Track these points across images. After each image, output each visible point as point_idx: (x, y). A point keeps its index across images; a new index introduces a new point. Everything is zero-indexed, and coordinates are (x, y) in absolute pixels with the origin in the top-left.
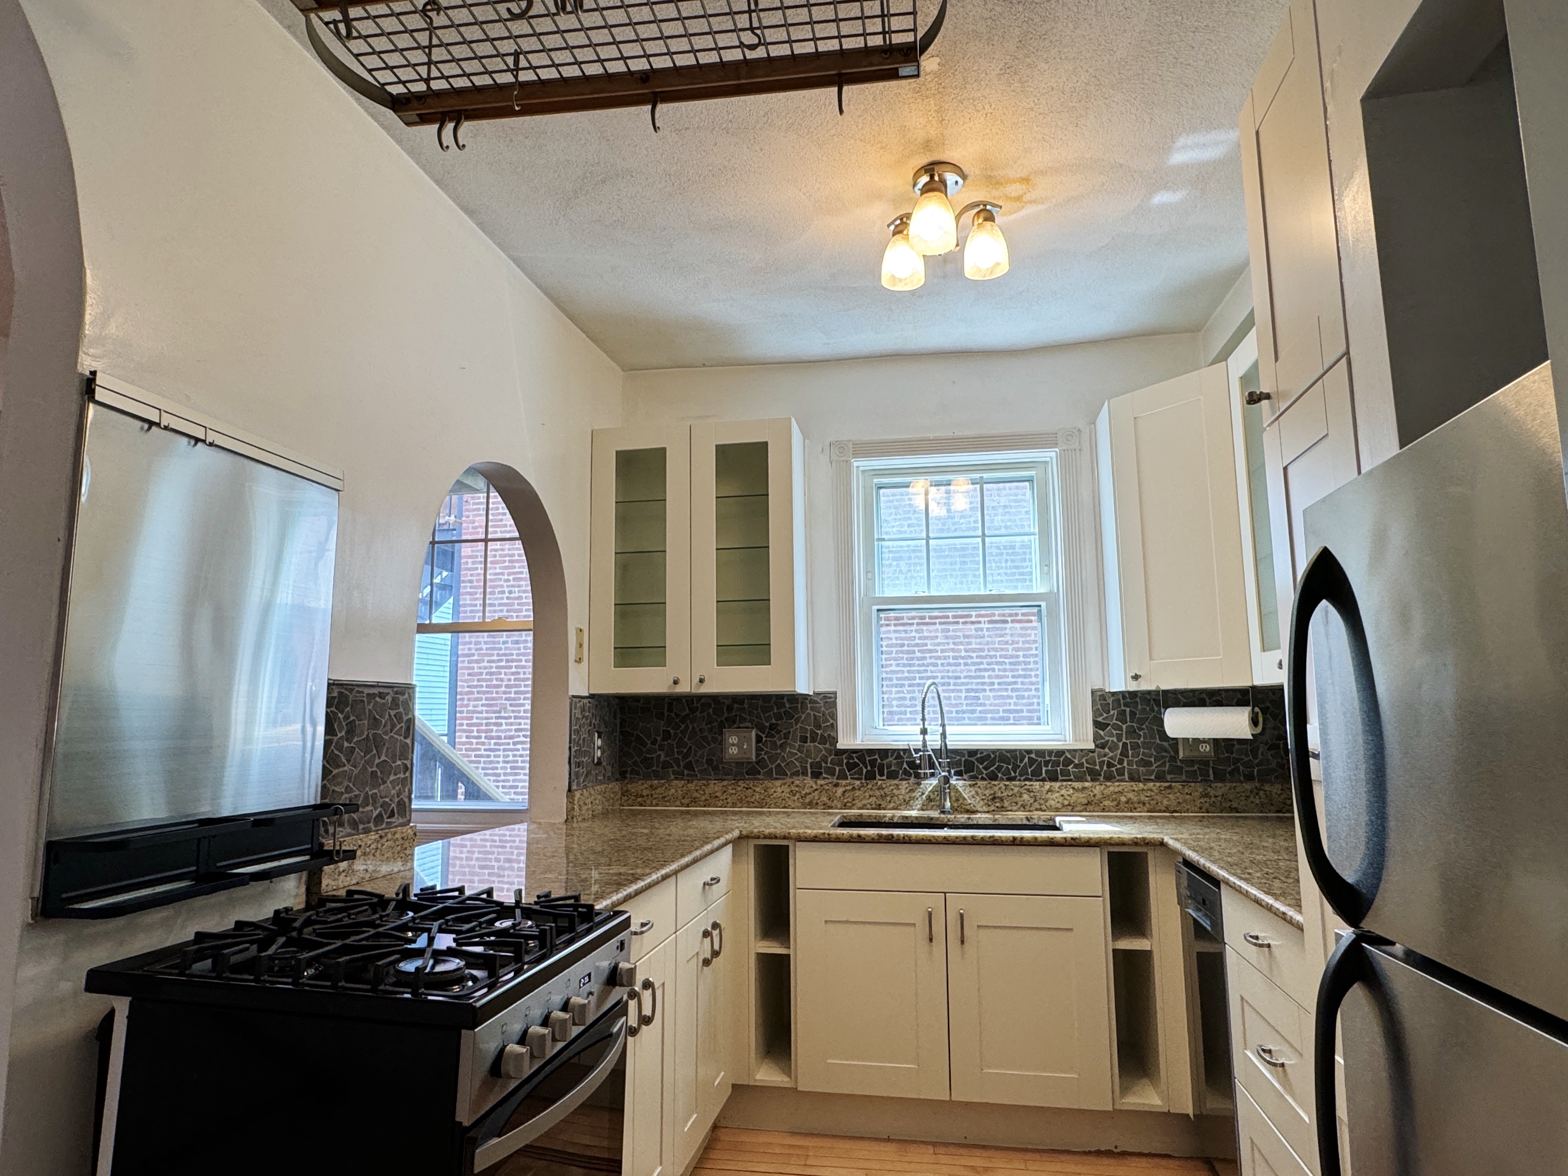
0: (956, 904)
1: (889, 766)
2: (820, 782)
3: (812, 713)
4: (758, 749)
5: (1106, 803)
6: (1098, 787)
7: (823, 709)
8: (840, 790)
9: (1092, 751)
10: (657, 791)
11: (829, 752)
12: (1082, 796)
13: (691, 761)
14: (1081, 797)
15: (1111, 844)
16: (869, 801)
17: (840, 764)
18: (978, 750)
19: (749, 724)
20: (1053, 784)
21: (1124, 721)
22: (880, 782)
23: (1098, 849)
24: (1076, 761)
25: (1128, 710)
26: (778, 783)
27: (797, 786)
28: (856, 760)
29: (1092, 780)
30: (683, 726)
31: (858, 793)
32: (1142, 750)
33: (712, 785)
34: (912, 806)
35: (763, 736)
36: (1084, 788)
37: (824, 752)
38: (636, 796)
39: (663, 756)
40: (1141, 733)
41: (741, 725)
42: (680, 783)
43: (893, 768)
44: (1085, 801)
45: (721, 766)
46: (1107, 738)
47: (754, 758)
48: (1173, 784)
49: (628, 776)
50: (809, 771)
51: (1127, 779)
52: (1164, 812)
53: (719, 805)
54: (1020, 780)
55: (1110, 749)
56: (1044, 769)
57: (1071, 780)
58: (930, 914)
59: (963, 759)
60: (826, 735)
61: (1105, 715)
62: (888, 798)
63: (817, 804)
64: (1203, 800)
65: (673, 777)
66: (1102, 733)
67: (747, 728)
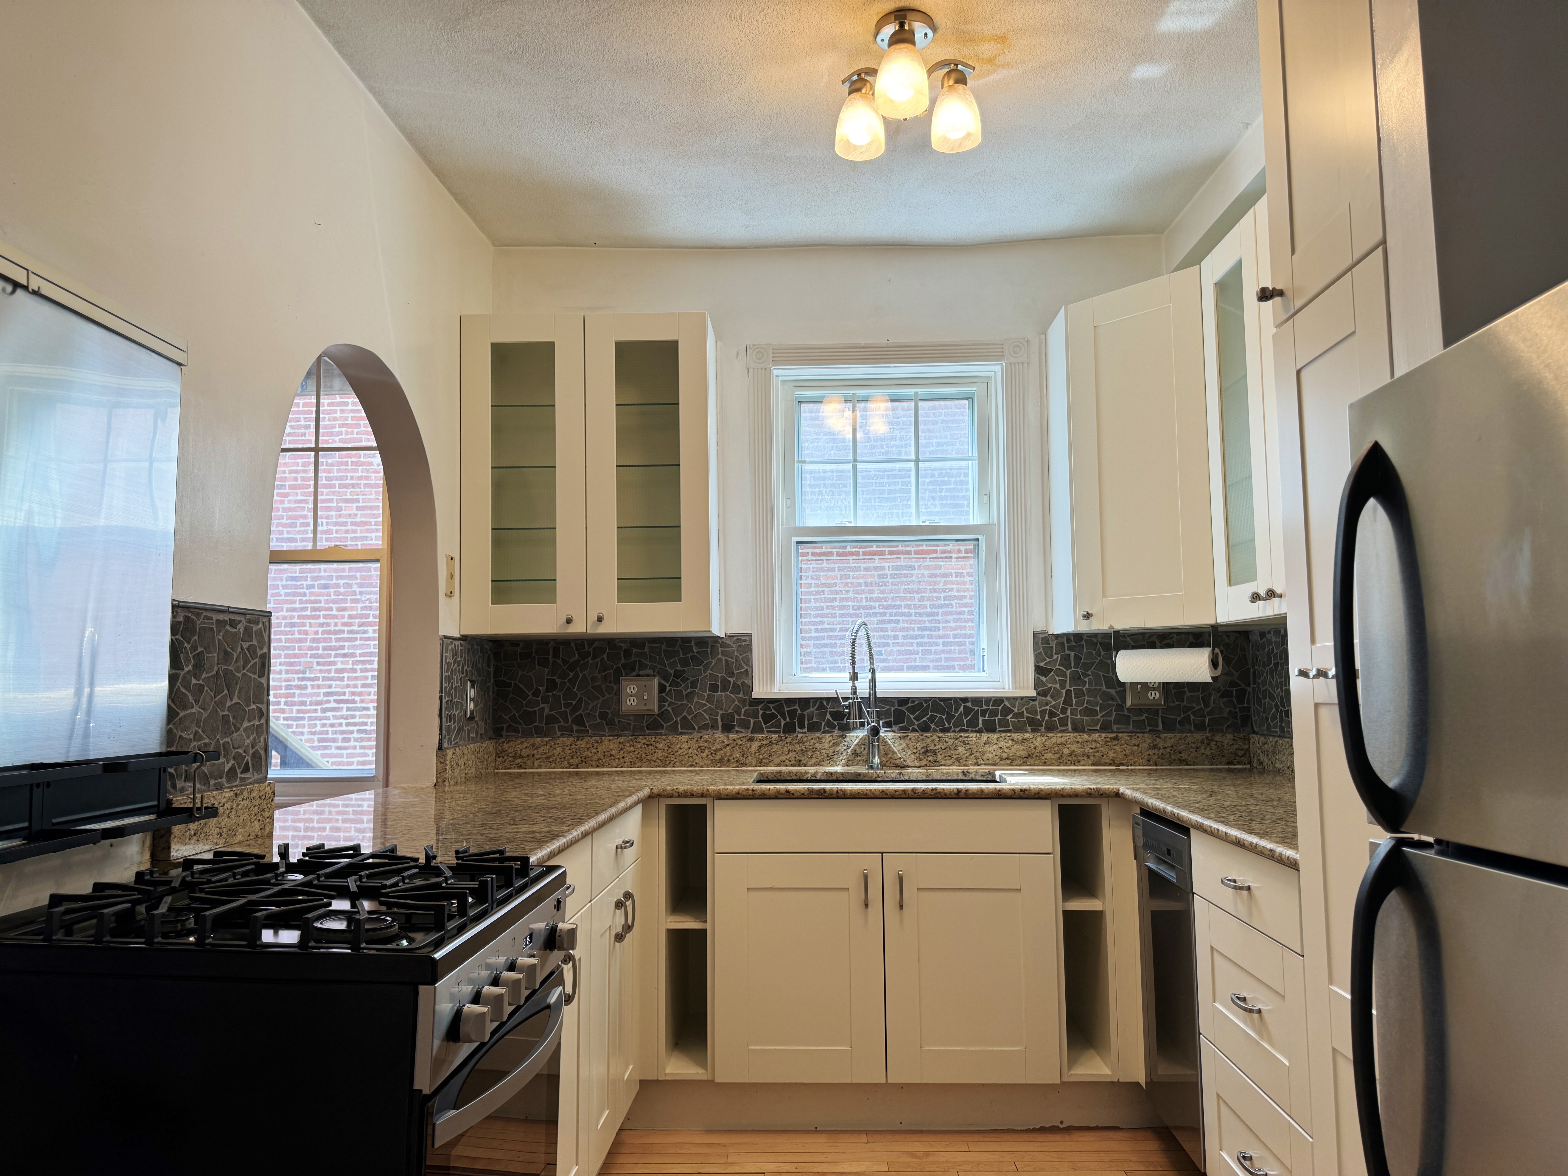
0: (893, 864)
1: (811, 717)
2: (732, 736)
3: (724, 658)
4: (661, 700)
5: (1048, 756)
6: (1039, 739)
7: (736, 654)
8: (755, 745)
9: (1032, 699)
10: (541, 750)
11: (743, 701)
12: (1022, 748)
13: (581, 714)
14: (1020, 750)
15: (1063, 796)
16: (788, 757)
17: (755, 716)
18: (909, 698)
19: (651, 672)
20: (990, 735)
21: (1068, 667)
22: (800, 735)
23: (1048, 802)
24: (1016, 711)
25: (1072, 654)
26: (685, 738)
27: (706, 741)
28: (773, 711)
29: (1033, 731)
30: (572, 674)
31: (775, 748)
32: (1087, 698)
33: (606, 742)
34: (835, 762)
35: (667, 685)
36: (1024, 740)
37: (736, 702)
38: (515, 757)
39: (547, 710)
40: (1086, 679)
41: (641, 673)
42: (567, 741)
43: (815, 720)
44: (1024, 754)
45: (616, 720)
46: (1049, 685)
47: (656, 710)
48: (1120, 735)
49: (504, 733)
50: (720, 724)
51: (1070, 729)
52: (1110, 765)
53: (615, 764)
54: (954, 731)
55: (1052, 697)
56: (981, 719)
57: (1010, 731)
58: (866, 877)
59: (893, 709)
60: (739, 683)
61: (1048, 660)
62: (810, 753)
63: (729, 760)
64: (1150, 752)
65: (559, 734)
66: (1044, 679)
67: (648, 675)
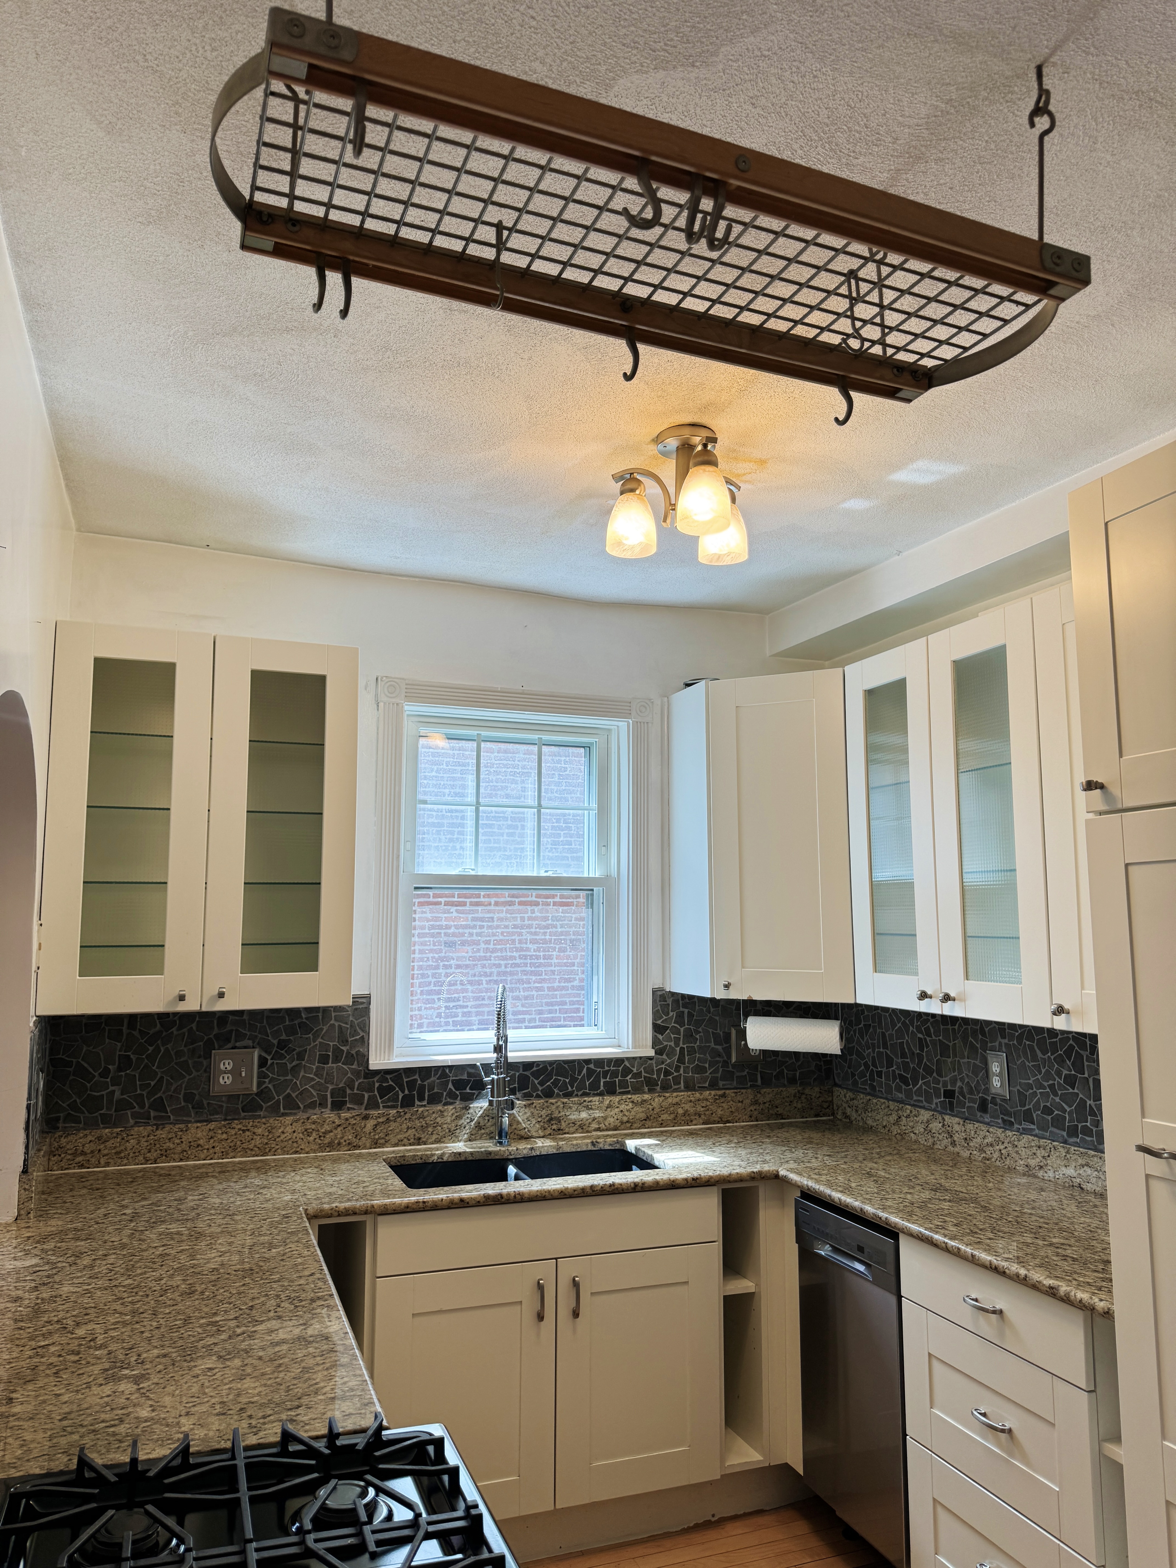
0: (568, 1269)
1: (431, 1088)
2: (345, 1115)
3: (337, 1024)
4: (262, 1076)
5: (665, 1117)
6: (656, 1100)
7: (351, 1018)
8: (370, 1124)
9: (651, 1058)
10: (109, 1144)
11: (357, 1073)
12: (641, 1110)
13: (161, 1098)
14: (639, 1112)
15: (729, 1182)
16: (406, 1135)
17: (370, 1089)
18: (534, 1063)
19: (250, 1043)
20: (612, 1098)
21: (682, 1024)
22: (421, 1109)
23: (715, 1189)
24: (635, 1070)
25: (686, 1011)
26: (289, 1119)
27: (314, 1123)
28: (391, 1083)
29: (651, 1091)
30: (151, 1049)
31: (393, 1125)
32: (698, 1055)
33: (193, 1131)
34: (457, 1137)
35: (269, 1058)
36: (644, 1101)
37: (349, 1075)
38: (75, 1154)
39: (117, 1095)
40: (698, 1037)
41: (238, 1044)
42: (144, 1131)
43: (436, 1090)
44: (643, 1116)
45: (205, 1102)
46: (665, 1043)
47: (255, 1089)
48: (727, 1092)
49: (60, 1125)
50: (329, 1100)
51: (682, 1088)
52: (718, 1123)
53: (203, 1156)
54: (577, 1095)
55: (667, 1055)
56: (602, 1081)
57: (628, 1093)
58: (540, 1287)
59: (517, 1074)
60: (353, 1052)
61: (665, 1017)
62: (430, 1129)
63: (339, 1144)
64: (752, 1108)
65: (132, 1122)
66: (660, 1037)
67: (245, 1047)
